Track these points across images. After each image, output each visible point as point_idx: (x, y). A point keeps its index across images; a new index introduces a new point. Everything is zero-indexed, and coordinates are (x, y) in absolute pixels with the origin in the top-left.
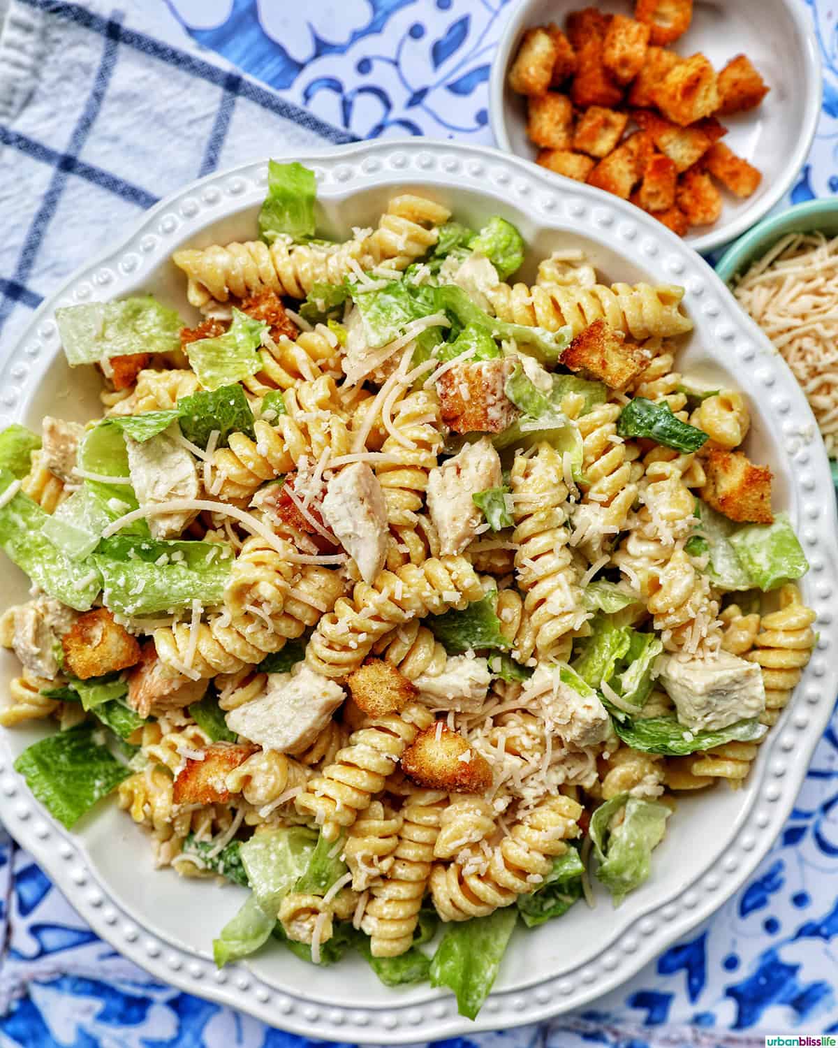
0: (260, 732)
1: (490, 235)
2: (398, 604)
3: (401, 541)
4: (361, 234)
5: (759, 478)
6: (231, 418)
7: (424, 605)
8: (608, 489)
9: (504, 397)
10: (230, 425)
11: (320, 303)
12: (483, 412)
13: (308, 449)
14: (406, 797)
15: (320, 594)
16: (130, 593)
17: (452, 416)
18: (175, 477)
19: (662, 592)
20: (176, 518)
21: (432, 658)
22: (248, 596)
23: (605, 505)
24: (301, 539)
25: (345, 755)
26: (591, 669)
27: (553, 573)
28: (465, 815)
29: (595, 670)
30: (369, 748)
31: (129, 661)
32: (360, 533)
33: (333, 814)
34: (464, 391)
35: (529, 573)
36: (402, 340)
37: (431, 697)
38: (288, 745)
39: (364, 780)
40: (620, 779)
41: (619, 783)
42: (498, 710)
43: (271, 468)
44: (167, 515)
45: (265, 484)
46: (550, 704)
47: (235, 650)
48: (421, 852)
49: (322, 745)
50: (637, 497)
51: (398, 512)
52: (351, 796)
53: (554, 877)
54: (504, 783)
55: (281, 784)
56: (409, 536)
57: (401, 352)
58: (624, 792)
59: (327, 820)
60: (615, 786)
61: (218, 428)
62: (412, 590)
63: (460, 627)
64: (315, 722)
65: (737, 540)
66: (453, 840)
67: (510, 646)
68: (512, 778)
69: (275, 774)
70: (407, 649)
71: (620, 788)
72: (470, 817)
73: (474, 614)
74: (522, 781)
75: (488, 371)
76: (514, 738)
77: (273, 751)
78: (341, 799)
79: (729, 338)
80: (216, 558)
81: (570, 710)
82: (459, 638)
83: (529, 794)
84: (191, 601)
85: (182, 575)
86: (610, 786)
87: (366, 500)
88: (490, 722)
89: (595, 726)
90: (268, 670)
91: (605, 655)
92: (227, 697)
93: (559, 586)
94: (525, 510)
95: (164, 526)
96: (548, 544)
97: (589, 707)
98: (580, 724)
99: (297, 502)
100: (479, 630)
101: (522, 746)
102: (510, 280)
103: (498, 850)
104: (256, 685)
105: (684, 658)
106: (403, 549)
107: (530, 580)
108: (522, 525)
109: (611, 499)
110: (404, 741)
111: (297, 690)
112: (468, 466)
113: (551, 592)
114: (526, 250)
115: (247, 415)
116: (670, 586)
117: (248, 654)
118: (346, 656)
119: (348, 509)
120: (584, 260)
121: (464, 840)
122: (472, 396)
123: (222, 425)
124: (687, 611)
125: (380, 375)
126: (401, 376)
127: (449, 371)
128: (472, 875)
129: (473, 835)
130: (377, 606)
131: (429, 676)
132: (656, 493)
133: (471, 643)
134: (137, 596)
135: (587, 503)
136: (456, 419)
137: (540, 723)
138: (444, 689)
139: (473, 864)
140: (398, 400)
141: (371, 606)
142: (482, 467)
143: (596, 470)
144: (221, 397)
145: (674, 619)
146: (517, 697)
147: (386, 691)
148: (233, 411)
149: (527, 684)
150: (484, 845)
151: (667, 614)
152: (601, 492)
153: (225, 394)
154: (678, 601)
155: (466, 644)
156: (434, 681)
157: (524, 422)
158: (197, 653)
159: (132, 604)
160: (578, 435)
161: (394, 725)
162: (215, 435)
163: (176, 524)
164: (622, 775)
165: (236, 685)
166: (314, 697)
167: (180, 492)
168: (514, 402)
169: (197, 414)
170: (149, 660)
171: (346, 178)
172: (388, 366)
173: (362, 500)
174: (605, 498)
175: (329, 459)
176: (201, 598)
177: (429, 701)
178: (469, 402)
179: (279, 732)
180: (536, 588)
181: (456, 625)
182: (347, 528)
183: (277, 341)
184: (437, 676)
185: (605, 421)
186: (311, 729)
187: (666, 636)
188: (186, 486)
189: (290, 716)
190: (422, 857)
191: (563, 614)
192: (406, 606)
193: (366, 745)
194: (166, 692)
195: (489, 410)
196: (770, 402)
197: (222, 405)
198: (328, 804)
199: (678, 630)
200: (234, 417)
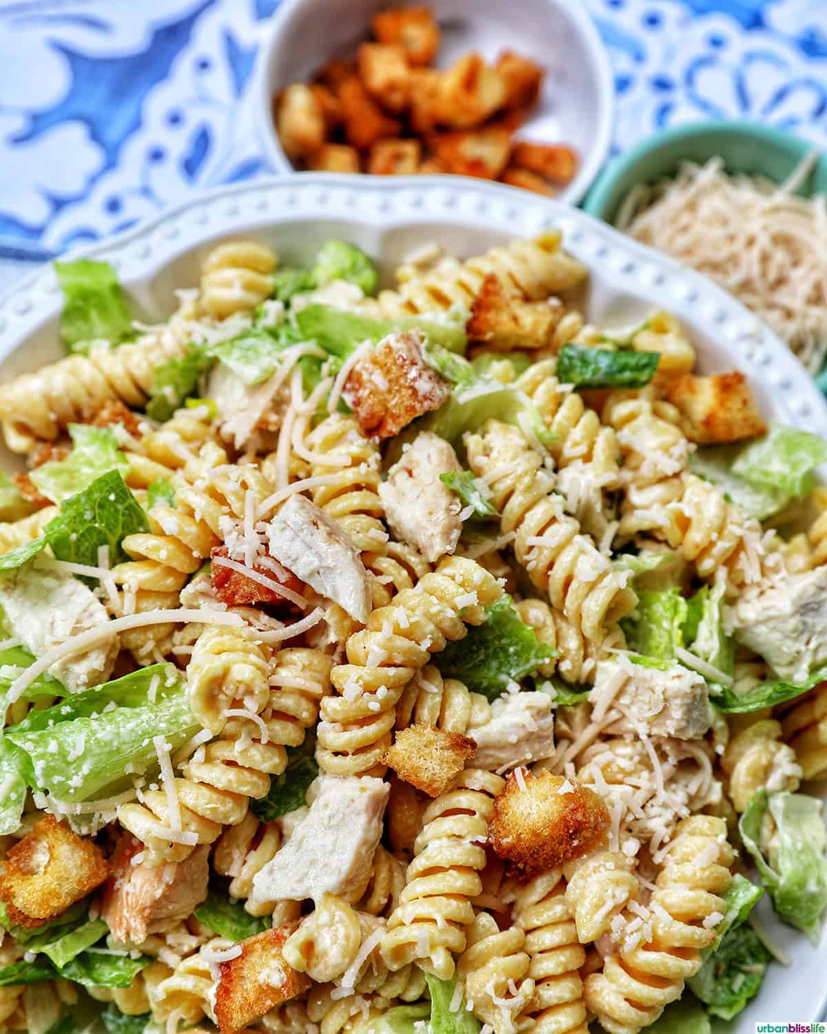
0: (301, 881)
1: (329, 259)
2: (408, 635)
3: (378, 573)
4: (187, 297)
5: (731, 384)
6: (117, 520)
7: (439, 627)
8: (583, 438)
9: (427, 367)
10: (119, 531)
11: (168, 391)
12: (410, 391)
13: (225, 509)
14: (512, 905)
15: (308, 674)
16: (70, 759)
17: (375, 422)
18: (75, 609)
19: (694, 525)
20: (93, 655)
21: (472, 703)
22: (222, 697)
23: (587, 458)
24: (258, 619)
25: (419, 863)
26: (657, 648)
27: (568, 542)
28: (595, 877)
29: (662, 647)
30: (445, 840)
31: (96, 875)
32: (330, 562)
33: (437, 934)
34: (379, 380)
35: (541, 553)
36: (282, 372)
37: (491, 752)
38: (343, 876)
39: (456, 879)
40: (749, 775)
41: (750, 779)
42: (574, 750)
43: (188, 551)
44: (82, 656)
45: (189, 578)
46: (632, 703)
47: (230, 781)
48: (562, 958)
49: (383, 875)
50: (617, 442)
51: (361, 535)
52: (449, 905)
53: (733, 915)
54: (622, 821)
55: (355, 934)
56: (385, 563)
57: (286, 383)
58: (760, 789)
59: (433, 947)
60: (747, 786)
61: (104, 542)
62: (417, 613)
63: (487, 656)
64: (367, 830)
65: (740, 466)
66: (595, 912)
67: (555, 654)
68: (629, 810)
69: (341, 921)
70: (438, 699)
71: (753, 785)
72: (603, 875)
73: (498, 632)
74: (643, 807)
75: (398, 341)
76: (608, 765)
77: (328, 894)
78: (439, 911)
79: (629, 269)
80: (162, 687)
81: (659, 690)
82: (491, 674)
83: (658, 825)
84: (151, 743)
85: (129, 716)
86: (741, 790)
87: (319, 523)
88: (570, 768)
89: (694, 697)
90: (278, 813)
91: (665, 624)
92: (240, 872)
93: (582, 552)
94: (502, 487)
95: (81, 671)
96: (546, 511)
97: (679, 677)
98: (678, 701)
99: (238, 568)
100: (511, 650)
101: (622, 770)
102: (372, 293)
103: (654, 905)
104: (269, 841)
105: (751, 593)
106: (385, 580)
107: (544, 563)
108: (508, 506)
109: (591, 448)
110: (484, 817)
111: (326, 806)
112: (418, 463)
113: (574, 562)
114: (374, 264)
115: (135, 511)
116: (699, 511)
117: (248, 783)
118: (372, 730)
119: (303, 541)
120: (441, 255)
121: (610, 904)
122: (390, 381)
123: (109, 535)
124: (731, 533)
125: (273, 418)
126: (299, 405)
127: (351, 372)
128: (636, 950)
129: (617, 894)
130: (383, 647)
131: (477, 726)
132: (634, 433)
133: (509, 674)
134: (81, 759)
135: (566, 466)
136: (380, 424)
137: (629, 738)
138: (502, 733)
139: (630, 934)
140: (305, 434)
141: (376, 649)
142: (435, 459)
143: (560, 424)
144: (96, 496)
145: (723, 546)
146: (588, 721)
147: (436, 754)
148: (117, 511)
149: (592, 695)
150: (635, 907)
151: (712, 544)
152: (576, 444)
153: (101, 490)
154: (717, 522)
155: (503, 677)
156: (484, 729)
157: (459, 394)
158: (184, 808)
159: (76, 774)
160: (522, 397)
161: (463, 800)
162: (103, 551)
163: (96, 662)
164: (748, 769)
165: (245, 850)
166: (352, 801)
167: (86, 624)
168: (439, 370)
169: (74, 531)
170: (120, 872)
171: (147, 253)
172: (279, 404)
173: (315, 524)
174: (583, 449)
175: (255, 508)
176: (163, 732)
177: (490, 760)
178: (390, 391)
179: (326, 865)
180: (556, 567)
181: (482, 657)
182: (311, 563)
183: (136, 434)
184: (487, 722)
185: (545, 375)
186: (365, 842)
187: (722, 575)
188: (91, 615)
189: (329, 840)
190: (565, 964)
191: (602, 577)
192: (418, 634)
193: (439, 838)
194: (158, 893)
195: (417, 385)
196: (703, 316)
197: (101, 506)
198: (427, 927)
199: (730, 561)
200: (120, 517)
